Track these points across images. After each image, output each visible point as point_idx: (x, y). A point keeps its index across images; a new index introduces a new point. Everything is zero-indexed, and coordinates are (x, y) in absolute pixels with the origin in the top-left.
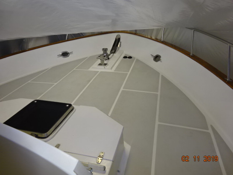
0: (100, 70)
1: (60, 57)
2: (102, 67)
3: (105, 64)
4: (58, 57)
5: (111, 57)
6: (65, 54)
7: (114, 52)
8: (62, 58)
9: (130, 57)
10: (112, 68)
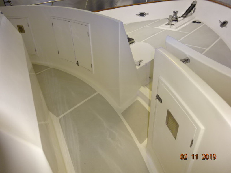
0: (165, 29)
1: (138, 16)
2: (169, 26)
3: (172, 25)
4: (136, 16)
5: (180, 21)
6: (142, 14)
7: (185, 17)
8: (139, 17)
9: (199, 22)
10: (176, 28)
